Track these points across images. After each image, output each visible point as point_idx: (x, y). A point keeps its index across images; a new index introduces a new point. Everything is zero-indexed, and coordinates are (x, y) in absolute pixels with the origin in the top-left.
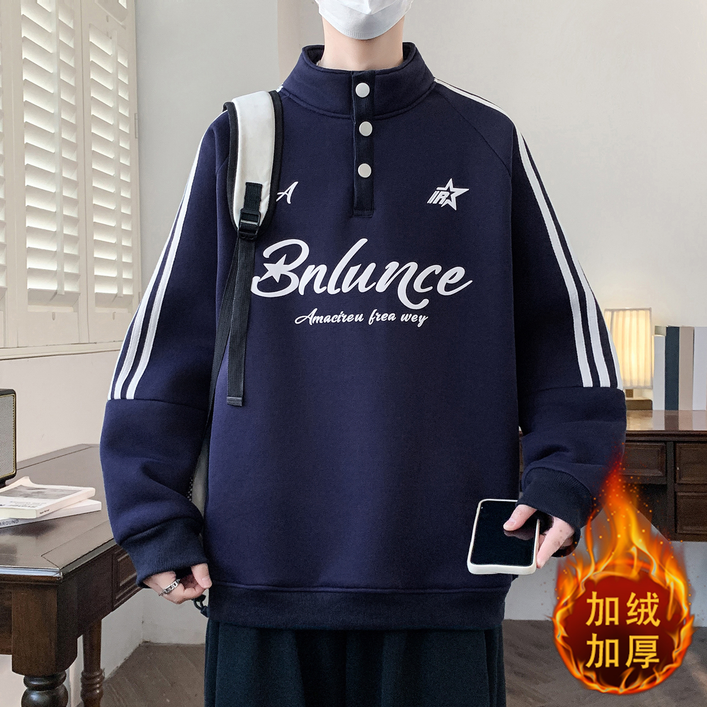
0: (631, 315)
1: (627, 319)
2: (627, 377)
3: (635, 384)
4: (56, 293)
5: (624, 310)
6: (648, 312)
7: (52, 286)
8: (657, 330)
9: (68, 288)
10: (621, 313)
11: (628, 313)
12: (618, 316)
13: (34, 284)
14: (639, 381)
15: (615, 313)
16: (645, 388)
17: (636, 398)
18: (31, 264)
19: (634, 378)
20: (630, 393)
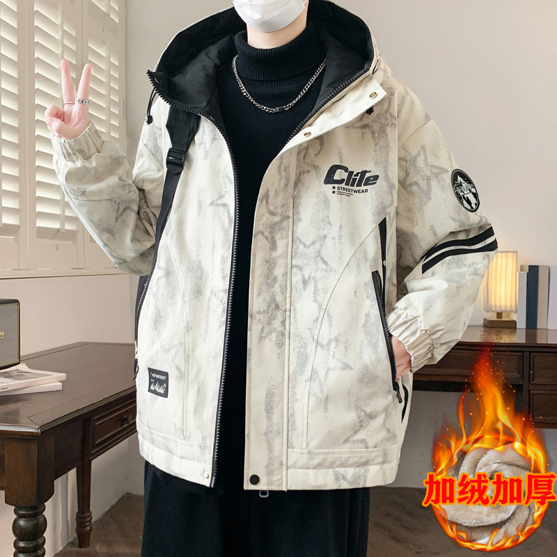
0: (502, 257)
1: (499, 260)
2: (498, 303)
3: (503, 309)
4: (58, 230)
6: (515, 254)
7: (55, 225)
8: (522, 269)
9: (68, 227)
13: (41, 223)
14: (506, 306)
16: (511, 311)
17: (504, 319)
18: (40, 208)
19: (503, 304)
20: (499, 315)
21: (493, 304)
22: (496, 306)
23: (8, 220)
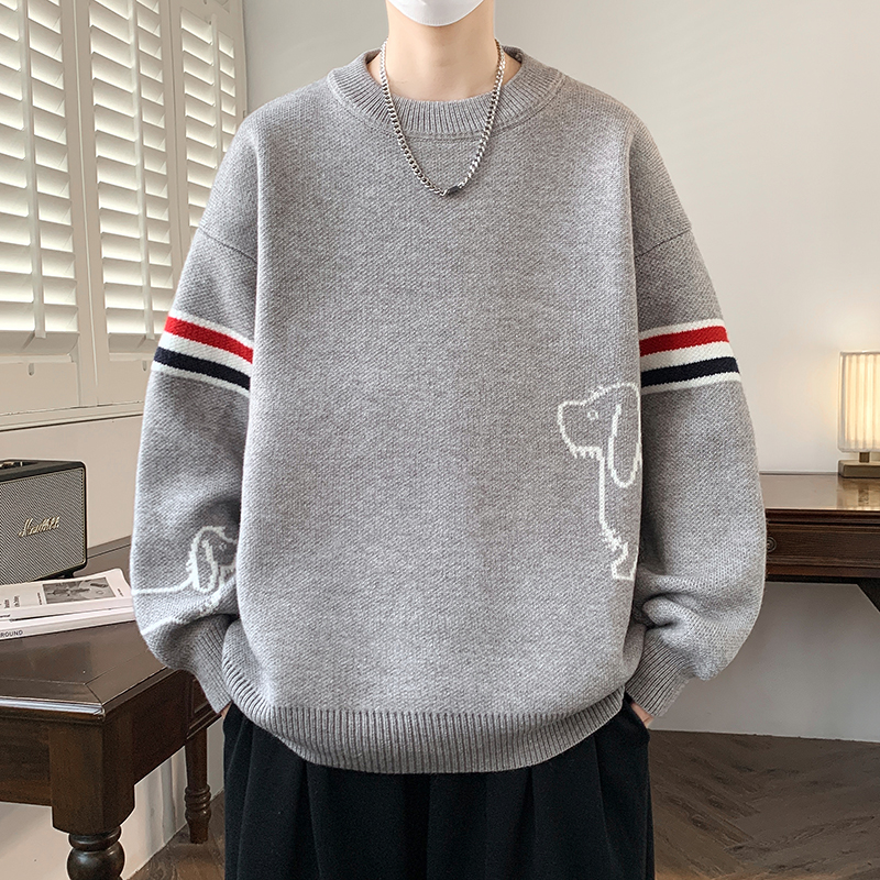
0: (866, 360)
1: (862, 365)
2: (860, 438)
3: (869, 447)
4: (145, 337)
5: (858, 354)
7: (138, 328)
10: (854, 357)
11: (862, 357)
12: (850, 361)
13: (114, 327)
14: (874, 441)
15: (847, 358)
17: (871, 463)
18: (111, 302)
19: (869, 439)
20: (864, 456)
21: (853, 438)
22: (856, 441)
23: (54, 325)
